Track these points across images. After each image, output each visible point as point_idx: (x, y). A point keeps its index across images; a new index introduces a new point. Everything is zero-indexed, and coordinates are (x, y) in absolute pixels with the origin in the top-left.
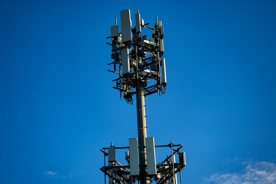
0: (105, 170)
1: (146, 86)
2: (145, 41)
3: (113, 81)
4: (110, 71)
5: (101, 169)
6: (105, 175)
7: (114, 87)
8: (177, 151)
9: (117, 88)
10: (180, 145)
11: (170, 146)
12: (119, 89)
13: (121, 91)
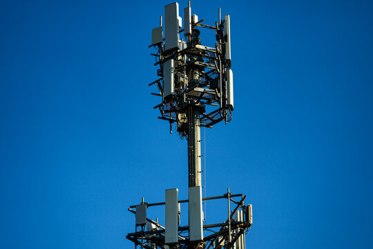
0: (134, 237)
1: (204, 112)
2: (197, 46)
3: (155, 108)
4: (156, 94)
5: (128, 237)
6: (136, 244)
7: (159, 118)
8: (240, 203)
9: (164, 118)
10: (241, 195)
11: (226, 196)
12: (167, 119)
13: (171, 121)
